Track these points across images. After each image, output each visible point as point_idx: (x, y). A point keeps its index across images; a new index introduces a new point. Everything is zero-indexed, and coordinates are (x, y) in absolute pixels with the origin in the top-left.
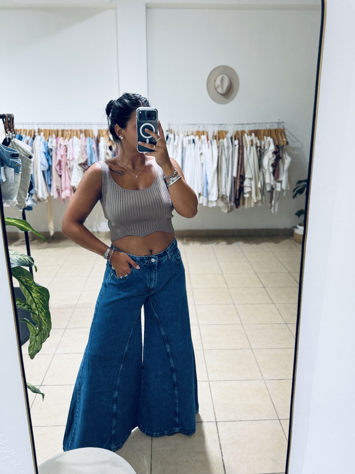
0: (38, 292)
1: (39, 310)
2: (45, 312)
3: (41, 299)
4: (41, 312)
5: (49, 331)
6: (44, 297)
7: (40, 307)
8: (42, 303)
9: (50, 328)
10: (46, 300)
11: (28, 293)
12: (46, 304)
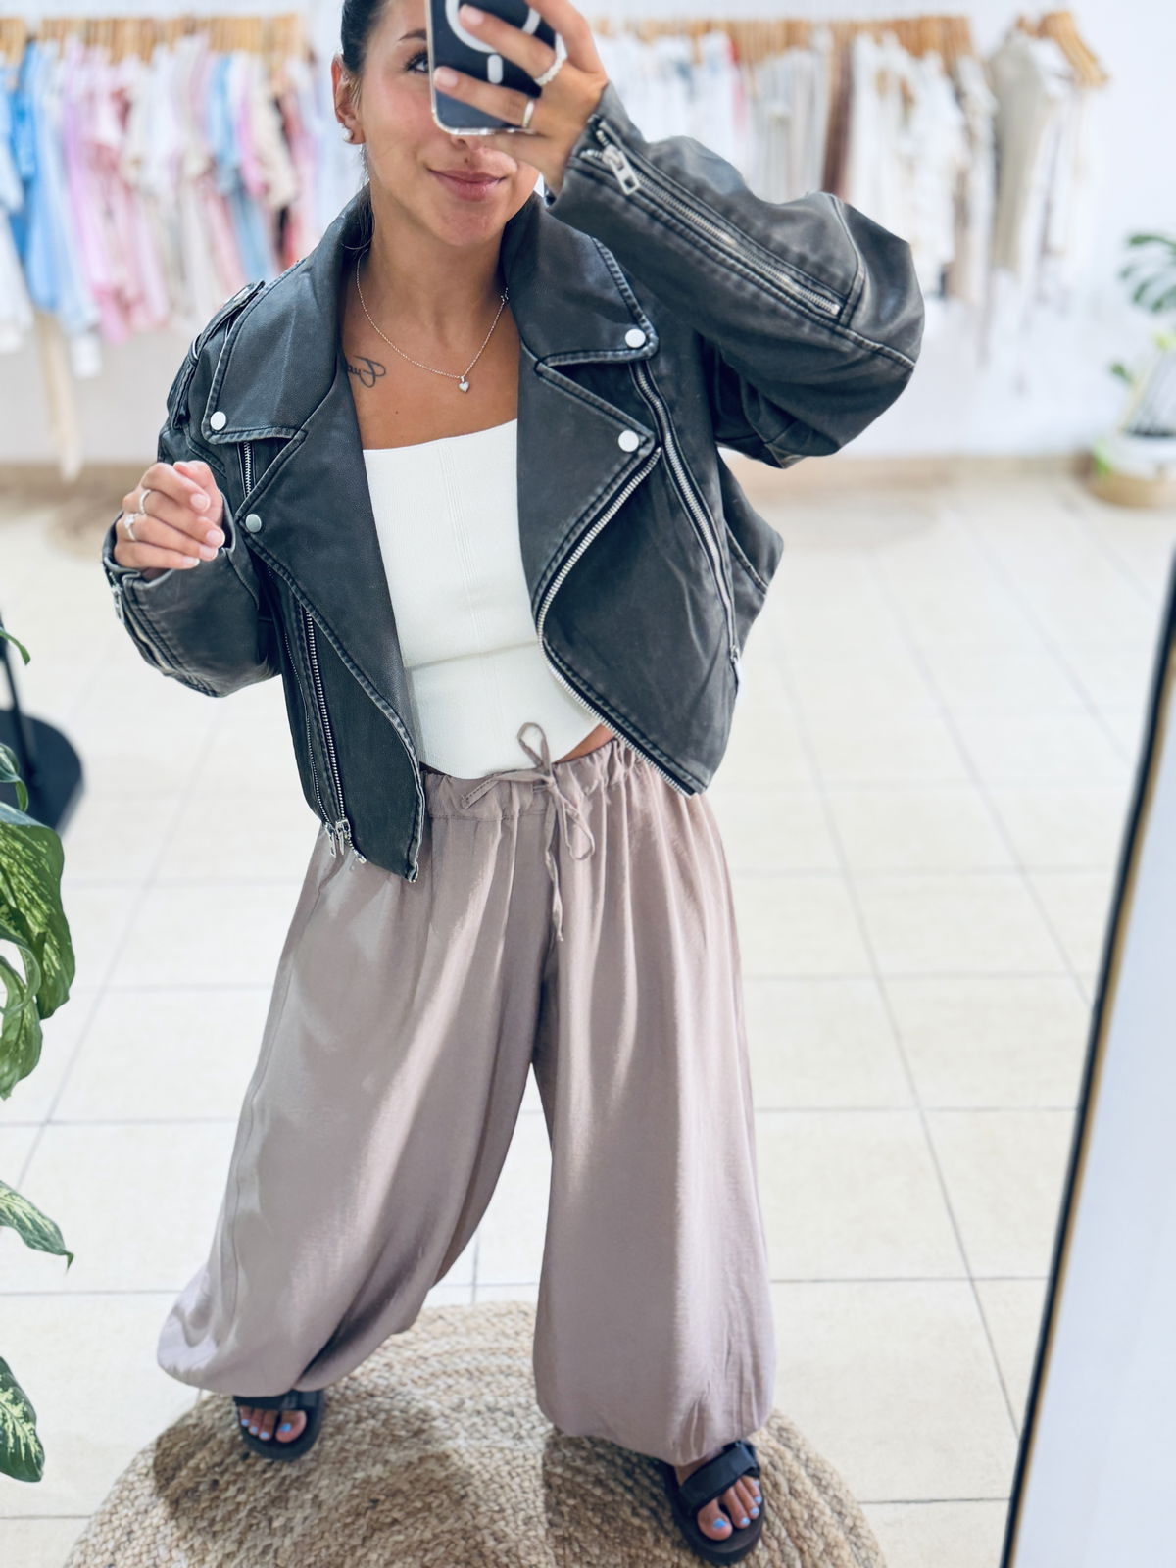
1: (22, 900)
2: (48, 912)
3: (27, 863)
4: (27, 908)
5: (67, 982)
6: (39, 860)
7: (22, 887)
8: (33, 877)
9: (68, 974)
10: (48, 869)
12: (49, 886)
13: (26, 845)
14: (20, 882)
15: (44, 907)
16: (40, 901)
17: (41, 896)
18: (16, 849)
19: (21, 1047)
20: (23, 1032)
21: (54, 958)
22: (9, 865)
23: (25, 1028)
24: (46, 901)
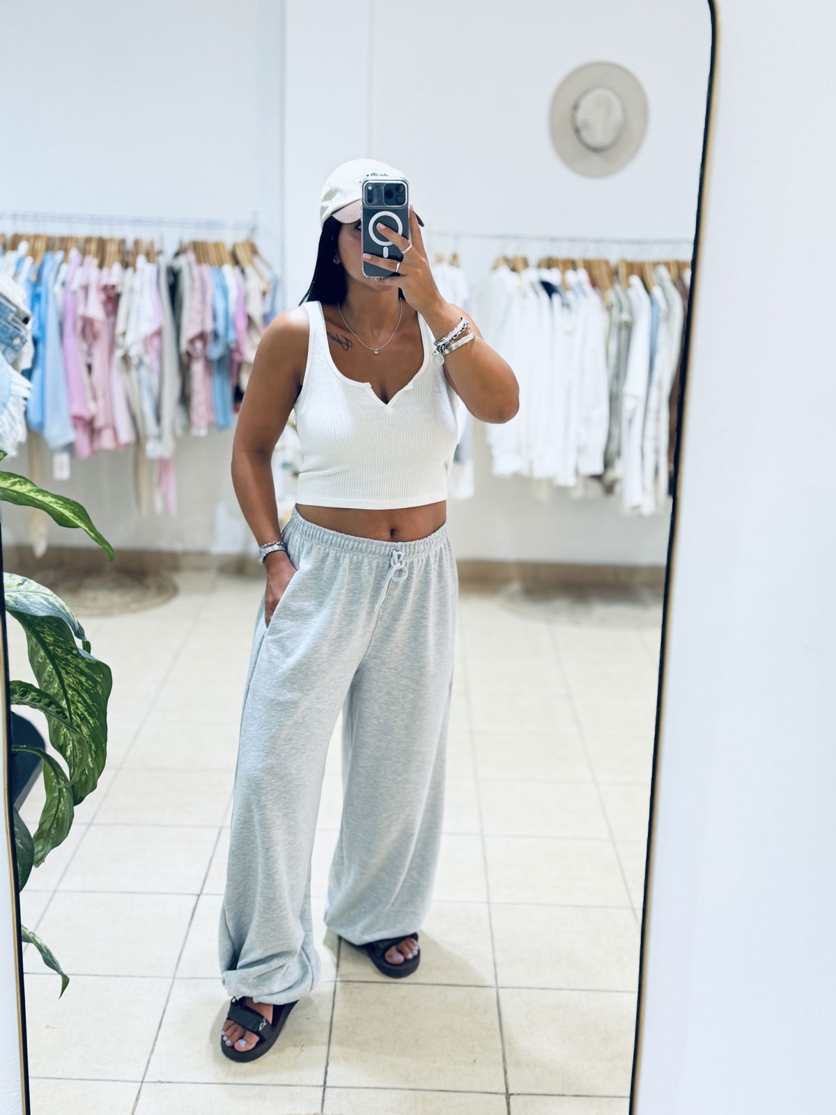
2: (94, 726)
3: (87, 691)
5: (96, 775)
6: (96, 687)
7: (78, 711)
9: (98, 769)
10: (100, 692)
11: (50, 674)
12: (99, 704)
13: (88, 677)
14: (77, 708)
15: (91, 722)
16: (89, 718)
17: (90, 715)
18: (81, 682)
19: (53, 831)
20: (55, 821)
21: (90, 760)
22: (73, 696)
23: (58, 819)
24: (92, 717)
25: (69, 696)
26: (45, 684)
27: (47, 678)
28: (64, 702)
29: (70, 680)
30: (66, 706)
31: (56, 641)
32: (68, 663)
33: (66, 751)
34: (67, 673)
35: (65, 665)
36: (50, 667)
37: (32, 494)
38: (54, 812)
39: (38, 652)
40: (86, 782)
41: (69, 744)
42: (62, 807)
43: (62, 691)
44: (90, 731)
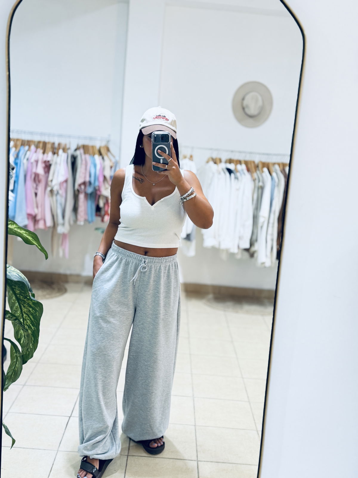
0: (30, 307)
3: (32, 314)
5: (33, 352)
6: (36, 312)
7: (27, 323)
8: (32, 319)
9: (34, 349)
10: (38, 315)
11: (17, 307)
12: (37, 320)
13: (33, 309)
14: (27, 322)
15: (33, 328)
16: (32, 326)
17: (32, 325)
18: (30, 311)
19: (13, 376)
20: (14, 372)
21: (31, 345)
22: (26, 317)
24: (33, 326)
25: (24, 317)
26: (14, 312)
27: (15, 309)
28: (22, 320)
29: (26, 310)
30: (22, 321)
31: (21, 292)
32: (25, 302)
33: (21, 341)
34: (24, 307)
35: (23, 303)
36: (17, 304)
37: (16, 229)
38: (13, 368)
39: (12, 298)
40: (29, 354)
41: (22, 338)
42: (17, 365)
43: (21, 315)
44: (32, 331)
